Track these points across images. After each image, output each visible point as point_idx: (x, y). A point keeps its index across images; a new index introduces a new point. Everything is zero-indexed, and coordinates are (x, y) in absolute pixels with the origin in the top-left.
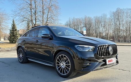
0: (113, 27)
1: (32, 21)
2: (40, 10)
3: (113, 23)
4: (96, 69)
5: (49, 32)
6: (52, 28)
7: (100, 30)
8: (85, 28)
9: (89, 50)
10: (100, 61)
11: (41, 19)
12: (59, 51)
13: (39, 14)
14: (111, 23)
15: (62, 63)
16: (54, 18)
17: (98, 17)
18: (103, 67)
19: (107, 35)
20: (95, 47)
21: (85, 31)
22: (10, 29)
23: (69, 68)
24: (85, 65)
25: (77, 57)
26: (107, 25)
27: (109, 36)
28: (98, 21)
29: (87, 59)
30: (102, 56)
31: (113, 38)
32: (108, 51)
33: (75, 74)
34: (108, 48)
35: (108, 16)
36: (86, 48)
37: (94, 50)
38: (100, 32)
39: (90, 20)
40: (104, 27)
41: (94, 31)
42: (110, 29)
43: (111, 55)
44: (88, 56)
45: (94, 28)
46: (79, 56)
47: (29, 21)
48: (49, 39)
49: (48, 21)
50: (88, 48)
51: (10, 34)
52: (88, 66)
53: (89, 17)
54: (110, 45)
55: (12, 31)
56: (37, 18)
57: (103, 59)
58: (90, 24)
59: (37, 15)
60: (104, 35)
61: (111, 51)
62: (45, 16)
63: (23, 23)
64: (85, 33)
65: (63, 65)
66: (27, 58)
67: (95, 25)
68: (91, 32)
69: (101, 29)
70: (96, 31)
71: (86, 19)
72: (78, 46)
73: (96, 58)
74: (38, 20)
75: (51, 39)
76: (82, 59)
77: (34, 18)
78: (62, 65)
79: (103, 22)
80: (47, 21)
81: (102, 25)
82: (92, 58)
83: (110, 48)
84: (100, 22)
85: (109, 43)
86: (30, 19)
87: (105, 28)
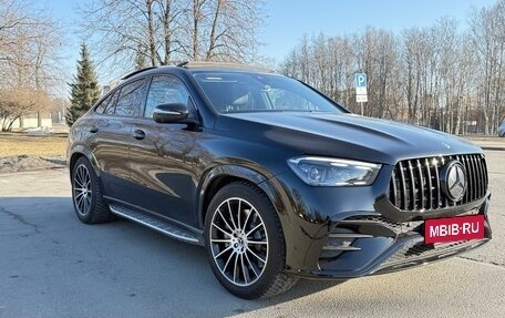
0: (480, 72)
1: (152, 48)
2: (184, 7)
3: (482, 57)
4: (383, 265)
5: (187, 94)
6: (204, 77)
7: (429, 83)
8: (362, 77)
9: (355, 180)
10: (404, 231)
11: (187, 40)
12: (225, 180)
13: (180, 21)
14: (475, 56)
15: (235, 235)
16: (240, 39)
17: (420, 30)
18: (414, 257)
19: (456, 105)
20: (380, 167)
21: (364, 90)
22: (71, 83)
23: (264, 256)
24: (331, 248)
25: (300, 210)
26: (456, 65)
27: (462, 109)
28: (420, 49)
29: (341, 220)
30: (411, 207)
31: (479, 116)
32: (445, 183)
33: (289, 284)
34: (443, 168)
35: (462, 28)
36: (339, 169)
37: (375, 181)
38: (428, 93)
39: (387, 43)
40: (444, 72)
41: (402, 91)
42: (469, 79)
43: (458, 203)
44: (348, 208)
45: (402, 75)
46: (309, 207)
47: (143, 49)
48: (186, 126)
49: (216, 50)
50: (350, 169)
51: (73, 102)
52: (345, 251)
53: (381, 33)
54: (454, 157)
55: (79, 91)
56: (171, 39)
57: (418, 223)
58: (386, 61)
59: (171, 25)
60: (442, 103)
61: (457, 186)
62: (205, 29)
63: (120, 57)
64: (362, 96)
65: (238, 241)
66: (106, 203)
67: (406, 65)
68: (389, 93)
69: (432, 82)
70: (409, 89)
71: (369, 40)
72: (301, 163)
73: (383, 218)
74: (178, 46)
75: (193, 127)
76: (319, 220)
77: (159, 37)
78: (233, 241)
79: (438, 51)
80: (211, 48)
81: (434, 64)
82: (365, 217)
83: (453, 171)
84: (429, 54)
85: (450, 150)
86: (145, 40)
87: (445, 78)
